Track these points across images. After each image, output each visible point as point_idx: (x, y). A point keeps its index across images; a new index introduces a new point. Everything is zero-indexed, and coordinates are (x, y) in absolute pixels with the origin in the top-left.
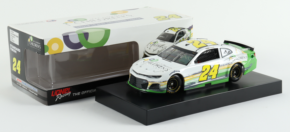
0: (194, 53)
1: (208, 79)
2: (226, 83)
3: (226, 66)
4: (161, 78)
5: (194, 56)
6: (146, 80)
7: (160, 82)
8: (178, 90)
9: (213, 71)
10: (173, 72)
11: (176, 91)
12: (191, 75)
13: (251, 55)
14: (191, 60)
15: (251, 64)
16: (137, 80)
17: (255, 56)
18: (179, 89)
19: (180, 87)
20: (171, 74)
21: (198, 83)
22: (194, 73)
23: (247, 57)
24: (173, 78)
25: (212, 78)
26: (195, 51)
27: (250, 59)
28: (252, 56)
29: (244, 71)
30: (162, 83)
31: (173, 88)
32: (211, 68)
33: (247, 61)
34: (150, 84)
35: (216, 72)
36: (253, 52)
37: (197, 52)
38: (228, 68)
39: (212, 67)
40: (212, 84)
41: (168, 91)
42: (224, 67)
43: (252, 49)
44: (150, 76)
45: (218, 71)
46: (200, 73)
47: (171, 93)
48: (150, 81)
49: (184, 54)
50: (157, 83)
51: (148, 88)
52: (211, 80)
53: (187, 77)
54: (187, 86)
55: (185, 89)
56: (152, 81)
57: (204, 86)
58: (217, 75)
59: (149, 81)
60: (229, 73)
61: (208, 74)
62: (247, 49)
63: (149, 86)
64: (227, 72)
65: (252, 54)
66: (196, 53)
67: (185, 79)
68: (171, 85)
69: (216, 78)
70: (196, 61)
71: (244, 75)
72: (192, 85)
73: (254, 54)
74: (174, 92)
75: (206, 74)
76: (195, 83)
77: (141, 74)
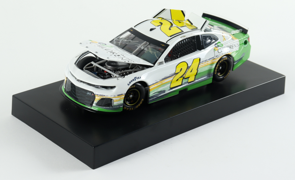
0: (163, 45)
1: (183, 83)
2: (209, 85)
3: (210, 62)
4: (114, 90)
5: (163, 50)
6: (92, 93)
7: (113, 96)
8: (139, 105)
9: (191, 71)
10: (133, 80)
11: (137, 107)
12: (159, 81)
13: (244, 41)
14: (159, 58)
15: (244, 54)
16: (77, 91)
17: (249, 42)
18: (141, 103)
19: (143, 100)
20: (130, 83)
21: (169, 90)
22: (163, 77)
23: (239, 44)
24: (133, 88)
25: (189, 82)
26: (165, 43)
27: (243, 47)
28: (246, 43)
29: (233, 65)
30: (117, 97)
31: (132, 101)
32: (188, 68)
33: (238, 50)
34: (97, 99)
35: (195, 72)
36: (246, 36)
37: (168, 43)
38: (212, 64)
39: (189, 65)
40: (189, 89)
41: (125, 108)
42: (206, 63)
43: (245, 31)
44: (98, 86)
45: (197, 70)
46: (173, 75)
47: (129, 109)
48: (98, 95)
49: (149, 46)
50: (109, 97)
51: (94, 105)
52: (188, 84)
53: (153, 84)
54: (152, 97)
55: (151, 102)
56: (102, 94)
57: (178, 93)
58: (195, 76)
59: (97, 93)
60: (212, 71)
61: (184, 76)
62: (237, 31)
63: (96, 101)
64: (210, 70)
65: (246, 39)
66: (166, 46)
67: (151, 88)
68: (130, 98)
69: (195, 80)
70: (166, 59)
71: (232, 70)
72: (160, 95)
73: (248, 38)
74: (134, 109)
75: (181, 77)
76: (164, 91)
77: (84, 82)
